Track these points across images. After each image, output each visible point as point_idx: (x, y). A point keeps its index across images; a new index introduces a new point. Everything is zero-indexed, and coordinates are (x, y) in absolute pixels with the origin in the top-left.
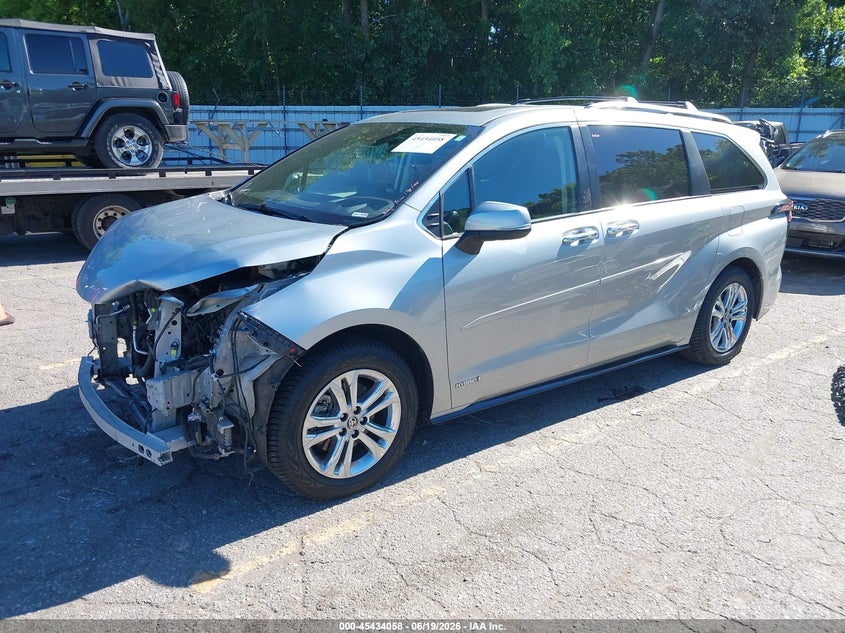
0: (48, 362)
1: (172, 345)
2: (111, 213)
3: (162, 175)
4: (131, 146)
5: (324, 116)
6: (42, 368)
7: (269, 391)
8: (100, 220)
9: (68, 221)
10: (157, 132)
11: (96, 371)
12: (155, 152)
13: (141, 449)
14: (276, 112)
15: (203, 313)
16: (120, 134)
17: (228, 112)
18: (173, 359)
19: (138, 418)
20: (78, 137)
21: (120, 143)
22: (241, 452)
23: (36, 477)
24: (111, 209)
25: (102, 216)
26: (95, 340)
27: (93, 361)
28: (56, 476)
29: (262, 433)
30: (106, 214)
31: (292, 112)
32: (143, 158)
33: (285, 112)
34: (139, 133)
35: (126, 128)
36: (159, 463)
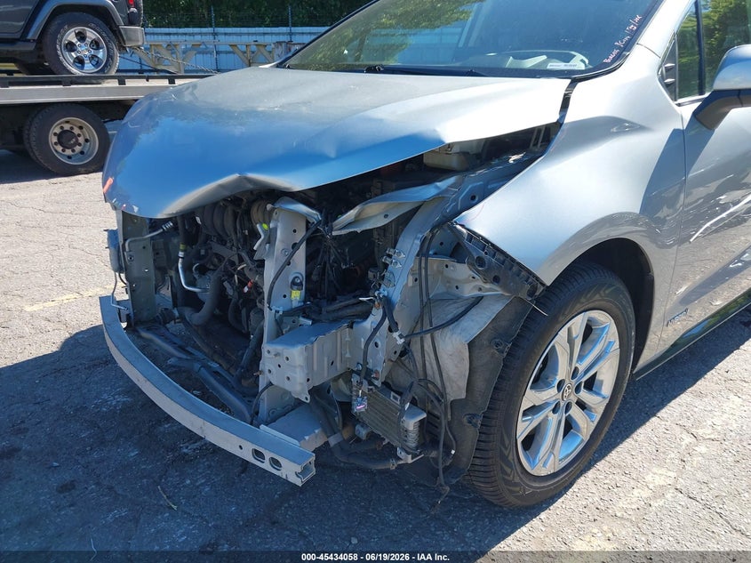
0: (33, 302)
1: (293, 283)
2: (67, 127)
3: (122, 82)
4: (84, 50)
5: (254, 38)
6: (28, 309)
7: (491, 357)
8: (55, 134)
9: (19, 137)
10: (111, 35)
11: (124, 318)
12: (110, 57)
13: (258, 454)
14: (206, 34)
15: (359, 230)
16: (71, 36)
17: (157, 34)
18: (295, 304)
19: (218, 392)
20: (23, 38)
21: (71, 47)
22: (434, 454)
23: (66, 488)
24: (67, 122)
25: (58, 130)
26: (123, 275)
27: (119, 303)
28: (98, 484)
29: (475, 425)
30: (62, 128)
31: (222, 34)
32: (97, 64)
33: (215, 34)
34: (91, 34)
35: (78, 29)
36: (299, 482)
